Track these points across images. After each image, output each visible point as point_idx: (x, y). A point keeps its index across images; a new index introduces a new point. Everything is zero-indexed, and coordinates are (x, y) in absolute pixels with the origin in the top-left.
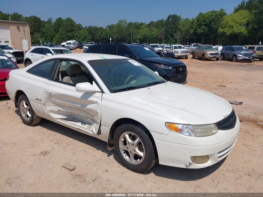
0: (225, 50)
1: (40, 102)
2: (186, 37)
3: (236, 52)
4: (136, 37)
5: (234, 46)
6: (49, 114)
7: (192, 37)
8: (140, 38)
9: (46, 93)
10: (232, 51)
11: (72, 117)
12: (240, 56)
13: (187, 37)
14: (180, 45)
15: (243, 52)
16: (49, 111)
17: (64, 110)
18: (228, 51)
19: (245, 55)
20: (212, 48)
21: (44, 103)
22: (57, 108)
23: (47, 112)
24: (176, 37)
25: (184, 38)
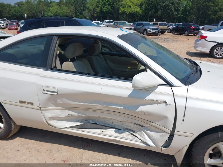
0: (136, 25)
1: (30, 106)
2: (93, 15)
3: (146, 27)
4: (47, 15)
5: (143, 22)
6: (49, 122)
7: (99, 15)
8: (52, 15)
9: (46, 92)
10: (142, 26)
11: (91, 122)
12: (150, 31)
13: (95, 15)
14: (98, 21)
15: (151, 27)
16: (49, 118)
17: (79, 115)
18: (139, 26)
19: (153, 29)
20: (126, 24)
21: (40, 108)
22: (66, 113)
23: (44, 120)
24: (85, 15)
25: (92, 15)
